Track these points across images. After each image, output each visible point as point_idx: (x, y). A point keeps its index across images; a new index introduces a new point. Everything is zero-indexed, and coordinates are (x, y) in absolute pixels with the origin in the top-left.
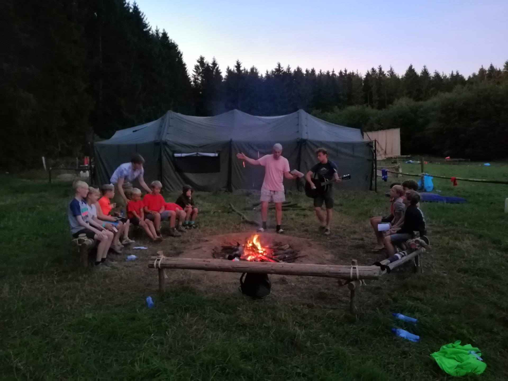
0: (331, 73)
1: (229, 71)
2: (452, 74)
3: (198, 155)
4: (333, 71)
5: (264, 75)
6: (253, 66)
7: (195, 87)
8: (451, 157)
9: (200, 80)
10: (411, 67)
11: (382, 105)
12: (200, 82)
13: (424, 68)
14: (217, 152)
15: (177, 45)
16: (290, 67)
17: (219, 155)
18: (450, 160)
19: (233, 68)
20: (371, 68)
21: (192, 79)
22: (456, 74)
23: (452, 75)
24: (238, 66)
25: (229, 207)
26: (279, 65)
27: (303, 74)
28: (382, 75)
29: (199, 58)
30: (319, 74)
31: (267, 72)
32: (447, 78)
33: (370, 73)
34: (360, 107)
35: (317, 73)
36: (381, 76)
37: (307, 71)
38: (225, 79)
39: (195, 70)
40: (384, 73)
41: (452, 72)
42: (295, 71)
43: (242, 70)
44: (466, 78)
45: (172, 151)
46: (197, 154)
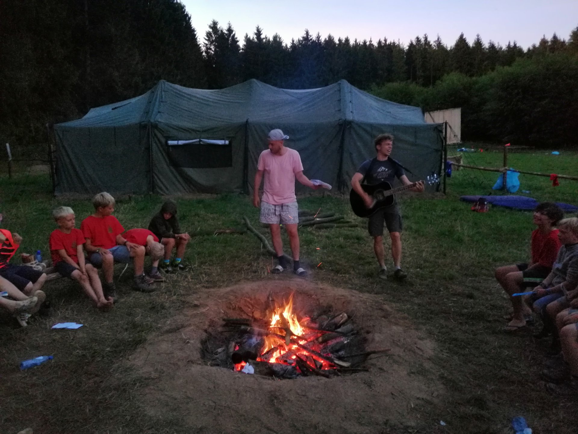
0: (368, 43)
1: (248, 40)
2: (509, 45)
3: (201, 143)
4: (371, 41)
5: (289, 45)
6: (276, 34)
7: (207, 58)
8: (511, 145)
9: (213, 51)
10: (462, 36)
11: (428, 81)
12: (213, 53)
13: (477, 37)
14: (228, 138)
15: (185, 6)
16: (320, 35)
17: (230, 142)
18: (511, 147)
19: (252, 36)
20: (416, 37)
21: (203, 49)
22: (513, 45)
23: (509, 47)
24: (258, 33)
25: (243, 221)
26: (307, 33)
27: (335, 44)
28: (427, 45)
29: (212, 23)
30: (353, 44)
31: (293, 41)
32: (503, 49)
33: (414, 43)
34: (403, 84)
35: (352, 42)
36: (426, 47)
37: (340, 40)
38: (242, 49)
39: (207, 38)
40: (431, 44)
41: (509, 43)
42: (325, 41)
43: (264, 39)
44: (525, 50)
45: (165, 137)
46: (200, 141)
